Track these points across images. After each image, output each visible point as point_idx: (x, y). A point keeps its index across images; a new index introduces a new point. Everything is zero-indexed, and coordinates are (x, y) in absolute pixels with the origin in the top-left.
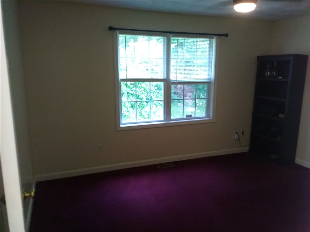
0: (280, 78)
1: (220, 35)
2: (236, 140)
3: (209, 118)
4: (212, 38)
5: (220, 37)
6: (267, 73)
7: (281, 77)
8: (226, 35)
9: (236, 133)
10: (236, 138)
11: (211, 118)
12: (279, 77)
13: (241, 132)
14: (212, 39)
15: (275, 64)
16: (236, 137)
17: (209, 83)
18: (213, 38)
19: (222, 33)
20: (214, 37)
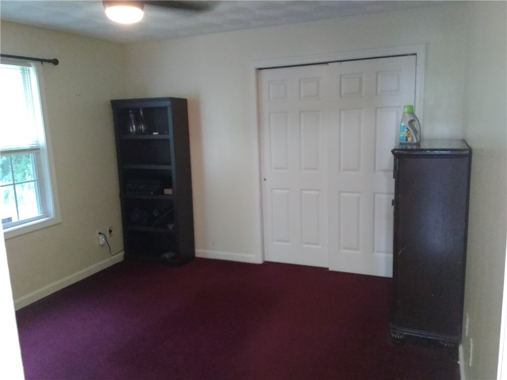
0: (155, 135)
1: (42, 61)
2: (102, 246)
3: (48, 217)
4: (25, 66)
5: (42, 64)
6: (133, 127)
7: (157, 133)
8: (55, 62)
9: (100, 233)
10: (102, 243)
11: (52, 216)
12: (154, 133)
13: (108, 230)
14: (27, 68)
15: (141, 113)
16: (102, 240)
17: (36, 151)
18: (30, 66)
19: (46, 58)
20: (32, 64)
